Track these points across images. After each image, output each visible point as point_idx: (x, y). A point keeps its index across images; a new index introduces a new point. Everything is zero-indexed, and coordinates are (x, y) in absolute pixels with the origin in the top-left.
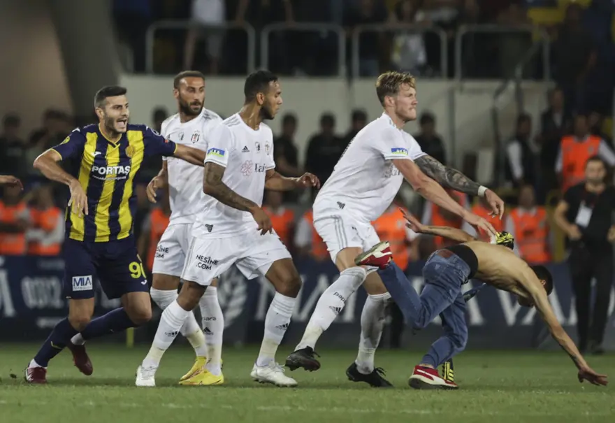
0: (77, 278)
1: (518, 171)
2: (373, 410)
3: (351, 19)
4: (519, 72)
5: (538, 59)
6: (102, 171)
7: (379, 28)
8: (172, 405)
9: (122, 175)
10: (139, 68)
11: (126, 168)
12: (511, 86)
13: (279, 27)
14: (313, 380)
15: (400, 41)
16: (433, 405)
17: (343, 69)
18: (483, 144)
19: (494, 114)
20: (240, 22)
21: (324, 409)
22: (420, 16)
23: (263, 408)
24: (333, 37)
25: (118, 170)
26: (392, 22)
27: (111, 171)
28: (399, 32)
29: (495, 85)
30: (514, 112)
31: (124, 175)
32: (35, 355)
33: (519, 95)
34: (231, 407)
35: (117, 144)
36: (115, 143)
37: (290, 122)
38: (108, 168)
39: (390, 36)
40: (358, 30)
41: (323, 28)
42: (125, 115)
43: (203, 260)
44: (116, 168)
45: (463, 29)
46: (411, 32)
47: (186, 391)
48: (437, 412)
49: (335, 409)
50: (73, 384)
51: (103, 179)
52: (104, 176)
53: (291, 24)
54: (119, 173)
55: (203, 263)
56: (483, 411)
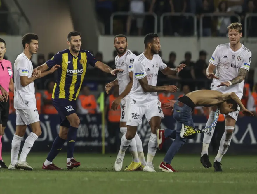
2: (209, 182)
3: (199, 11)
6: (71, 72)
7: (211, 15)
8: (122, 180)
9: (79, 73)
10: (107, 33)
11: (81, 70)
13: (168, 14)
14: (183, 168)
15: (220, 20)
16: (235, 179)
17: (196, 33)
20: (151, 12)
21: (188, 181)
22: (229, 10)
23: (161, 181)
24: (191, 19)
25: (77, 71)
26: (217, 12)
27: (75, 72)
28: (220, 17)
31: (81, 73)
32: (46, 158)
34: (147, 180)
35: (77, 57)
36: (76, 57)
37: (173, 56)
38: (74, 70)
39: (216, 18)
40: (202, 15)
41: (187, 15)
42: (79, 44)
43: (134, 115)
44: (76, 70)
45: (248, 15)
46: (225, 17)
47: (128, 173)
48: (237, 182)
49: (193, 181)
50: (79, 171)
51: (72, 75)
52: (72, 74)
53: (173, 13)
54: (78, 72)
55: (134, 116)
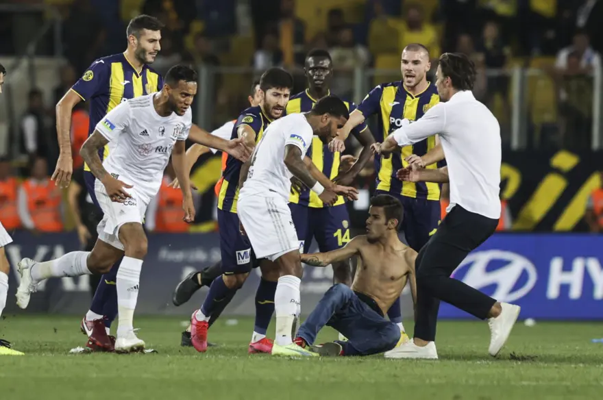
1: (31, 145)
4: (31, 48)
5: (50, 36)
12: (25, 63)
19: (8, 89)
30: (27, 87)
33: (32, 71)
35: (140, 75)
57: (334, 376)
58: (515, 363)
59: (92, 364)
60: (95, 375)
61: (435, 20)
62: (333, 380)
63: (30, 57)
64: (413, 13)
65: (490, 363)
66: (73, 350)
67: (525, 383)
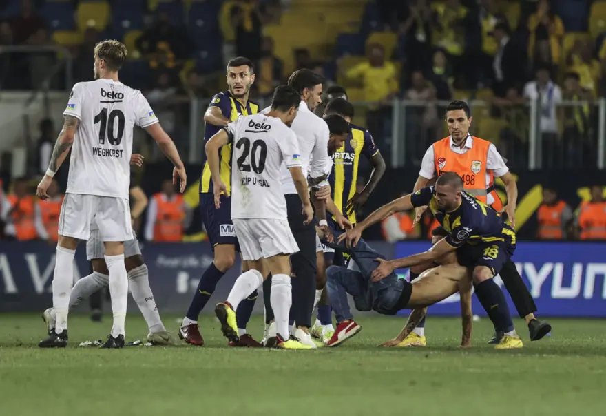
0: (225, 226)
4: (46, 84)
12: (40, 96)
18: (17, 144)
19: (26, 119)
29: (25, 95)
33: (46, 102)
56: (14, 363)
57: (308, 365)
58: (463, 353)
59: (99, 356)
60: (101, 365)
61: (394, 58)
62: (306, 368)
63: (45, 91)
64: (376, 52)
65: (442, 353)
66: (82, 344)
67: (471, 370)
